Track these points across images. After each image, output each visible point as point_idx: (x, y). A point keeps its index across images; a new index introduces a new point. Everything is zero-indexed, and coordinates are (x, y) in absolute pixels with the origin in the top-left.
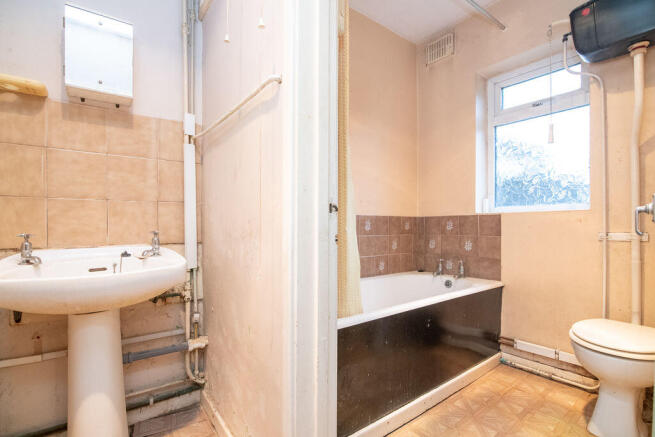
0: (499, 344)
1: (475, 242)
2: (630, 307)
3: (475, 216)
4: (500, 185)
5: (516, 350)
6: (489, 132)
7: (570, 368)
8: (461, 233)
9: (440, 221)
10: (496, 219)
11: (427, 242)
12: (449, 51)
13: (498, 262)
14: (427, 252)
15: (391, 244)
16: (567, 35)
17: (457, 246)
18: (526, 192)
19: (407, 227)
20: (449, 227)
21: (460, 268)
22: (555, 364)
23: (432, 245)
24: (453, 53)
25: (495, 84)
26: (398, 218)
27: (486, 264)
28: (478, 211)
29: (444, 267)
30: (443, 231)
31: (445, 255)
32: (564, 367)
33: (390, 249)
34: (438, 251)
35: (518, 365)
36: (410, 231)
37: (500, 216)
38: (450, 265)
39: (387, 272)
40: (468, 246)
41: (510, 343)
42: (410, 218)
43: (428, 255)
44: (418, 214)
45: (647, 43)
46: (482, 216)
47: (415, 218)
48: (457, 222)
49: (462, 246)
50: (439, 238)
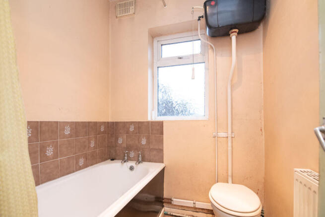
0: (163, 203)
1: (148, 139)
2: (227, 173)
3: (148, 122)
4: (160, 103)
5: (173, 205)
6: (154, 71)
7: (200, 210)
8: (139, 133)
9: (125, 125)
10: (161, 124)
11: (117, 139)
12: (132, 12)
13: (162, 150)
14: (116, 146)
15: (90, 143)
16: (200, 17)
17: (137, 142)
18: (174, 108)
19: (102, 129)
20: (132, 129)
21: (139, 156)
22: (193, 210)
23: (120, 141)
24: (134, 13)
25: (158, 41)
26: (95, 123)
27: (155, 152)
28: (149, 119)
29: (128, 156)
30: (128, 132)
31: (129, 148)
32: (198, 210)
33: (89, 147)
34: (124, 145)
35: (174, 214)
36: (104, 132)
37: (162, 122)
38: (132, 154)
39: (86, 166)
40: (144, 142)
41: (169, 201)
42: (105, 122)
43: (117, 148)
44: (110, 120)
45: (237, 30)
46: (152, 122)
47: (108, 123)
48: (137, 125)
49: (139, 142)
50: (125, 137)
